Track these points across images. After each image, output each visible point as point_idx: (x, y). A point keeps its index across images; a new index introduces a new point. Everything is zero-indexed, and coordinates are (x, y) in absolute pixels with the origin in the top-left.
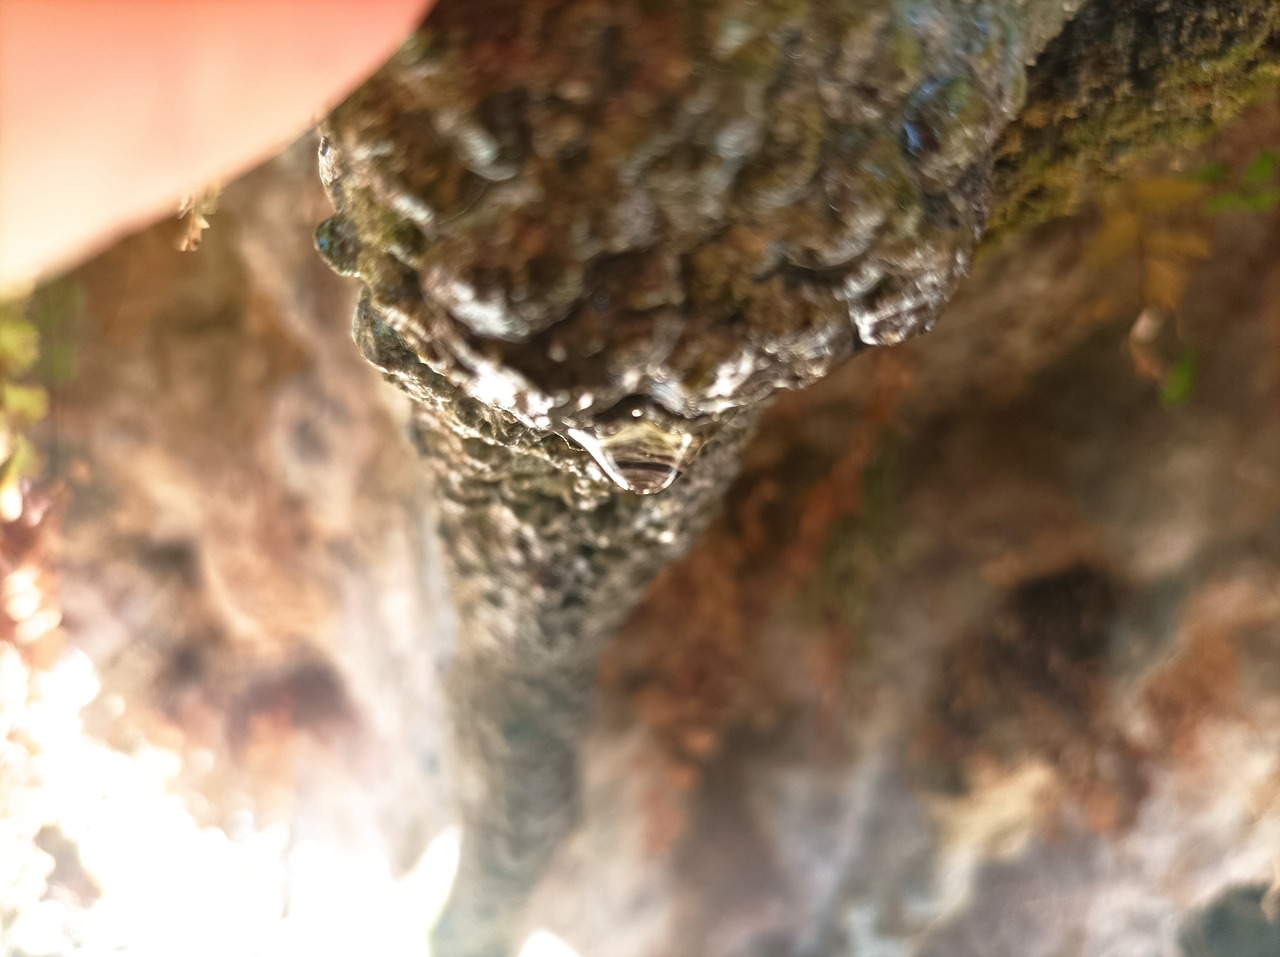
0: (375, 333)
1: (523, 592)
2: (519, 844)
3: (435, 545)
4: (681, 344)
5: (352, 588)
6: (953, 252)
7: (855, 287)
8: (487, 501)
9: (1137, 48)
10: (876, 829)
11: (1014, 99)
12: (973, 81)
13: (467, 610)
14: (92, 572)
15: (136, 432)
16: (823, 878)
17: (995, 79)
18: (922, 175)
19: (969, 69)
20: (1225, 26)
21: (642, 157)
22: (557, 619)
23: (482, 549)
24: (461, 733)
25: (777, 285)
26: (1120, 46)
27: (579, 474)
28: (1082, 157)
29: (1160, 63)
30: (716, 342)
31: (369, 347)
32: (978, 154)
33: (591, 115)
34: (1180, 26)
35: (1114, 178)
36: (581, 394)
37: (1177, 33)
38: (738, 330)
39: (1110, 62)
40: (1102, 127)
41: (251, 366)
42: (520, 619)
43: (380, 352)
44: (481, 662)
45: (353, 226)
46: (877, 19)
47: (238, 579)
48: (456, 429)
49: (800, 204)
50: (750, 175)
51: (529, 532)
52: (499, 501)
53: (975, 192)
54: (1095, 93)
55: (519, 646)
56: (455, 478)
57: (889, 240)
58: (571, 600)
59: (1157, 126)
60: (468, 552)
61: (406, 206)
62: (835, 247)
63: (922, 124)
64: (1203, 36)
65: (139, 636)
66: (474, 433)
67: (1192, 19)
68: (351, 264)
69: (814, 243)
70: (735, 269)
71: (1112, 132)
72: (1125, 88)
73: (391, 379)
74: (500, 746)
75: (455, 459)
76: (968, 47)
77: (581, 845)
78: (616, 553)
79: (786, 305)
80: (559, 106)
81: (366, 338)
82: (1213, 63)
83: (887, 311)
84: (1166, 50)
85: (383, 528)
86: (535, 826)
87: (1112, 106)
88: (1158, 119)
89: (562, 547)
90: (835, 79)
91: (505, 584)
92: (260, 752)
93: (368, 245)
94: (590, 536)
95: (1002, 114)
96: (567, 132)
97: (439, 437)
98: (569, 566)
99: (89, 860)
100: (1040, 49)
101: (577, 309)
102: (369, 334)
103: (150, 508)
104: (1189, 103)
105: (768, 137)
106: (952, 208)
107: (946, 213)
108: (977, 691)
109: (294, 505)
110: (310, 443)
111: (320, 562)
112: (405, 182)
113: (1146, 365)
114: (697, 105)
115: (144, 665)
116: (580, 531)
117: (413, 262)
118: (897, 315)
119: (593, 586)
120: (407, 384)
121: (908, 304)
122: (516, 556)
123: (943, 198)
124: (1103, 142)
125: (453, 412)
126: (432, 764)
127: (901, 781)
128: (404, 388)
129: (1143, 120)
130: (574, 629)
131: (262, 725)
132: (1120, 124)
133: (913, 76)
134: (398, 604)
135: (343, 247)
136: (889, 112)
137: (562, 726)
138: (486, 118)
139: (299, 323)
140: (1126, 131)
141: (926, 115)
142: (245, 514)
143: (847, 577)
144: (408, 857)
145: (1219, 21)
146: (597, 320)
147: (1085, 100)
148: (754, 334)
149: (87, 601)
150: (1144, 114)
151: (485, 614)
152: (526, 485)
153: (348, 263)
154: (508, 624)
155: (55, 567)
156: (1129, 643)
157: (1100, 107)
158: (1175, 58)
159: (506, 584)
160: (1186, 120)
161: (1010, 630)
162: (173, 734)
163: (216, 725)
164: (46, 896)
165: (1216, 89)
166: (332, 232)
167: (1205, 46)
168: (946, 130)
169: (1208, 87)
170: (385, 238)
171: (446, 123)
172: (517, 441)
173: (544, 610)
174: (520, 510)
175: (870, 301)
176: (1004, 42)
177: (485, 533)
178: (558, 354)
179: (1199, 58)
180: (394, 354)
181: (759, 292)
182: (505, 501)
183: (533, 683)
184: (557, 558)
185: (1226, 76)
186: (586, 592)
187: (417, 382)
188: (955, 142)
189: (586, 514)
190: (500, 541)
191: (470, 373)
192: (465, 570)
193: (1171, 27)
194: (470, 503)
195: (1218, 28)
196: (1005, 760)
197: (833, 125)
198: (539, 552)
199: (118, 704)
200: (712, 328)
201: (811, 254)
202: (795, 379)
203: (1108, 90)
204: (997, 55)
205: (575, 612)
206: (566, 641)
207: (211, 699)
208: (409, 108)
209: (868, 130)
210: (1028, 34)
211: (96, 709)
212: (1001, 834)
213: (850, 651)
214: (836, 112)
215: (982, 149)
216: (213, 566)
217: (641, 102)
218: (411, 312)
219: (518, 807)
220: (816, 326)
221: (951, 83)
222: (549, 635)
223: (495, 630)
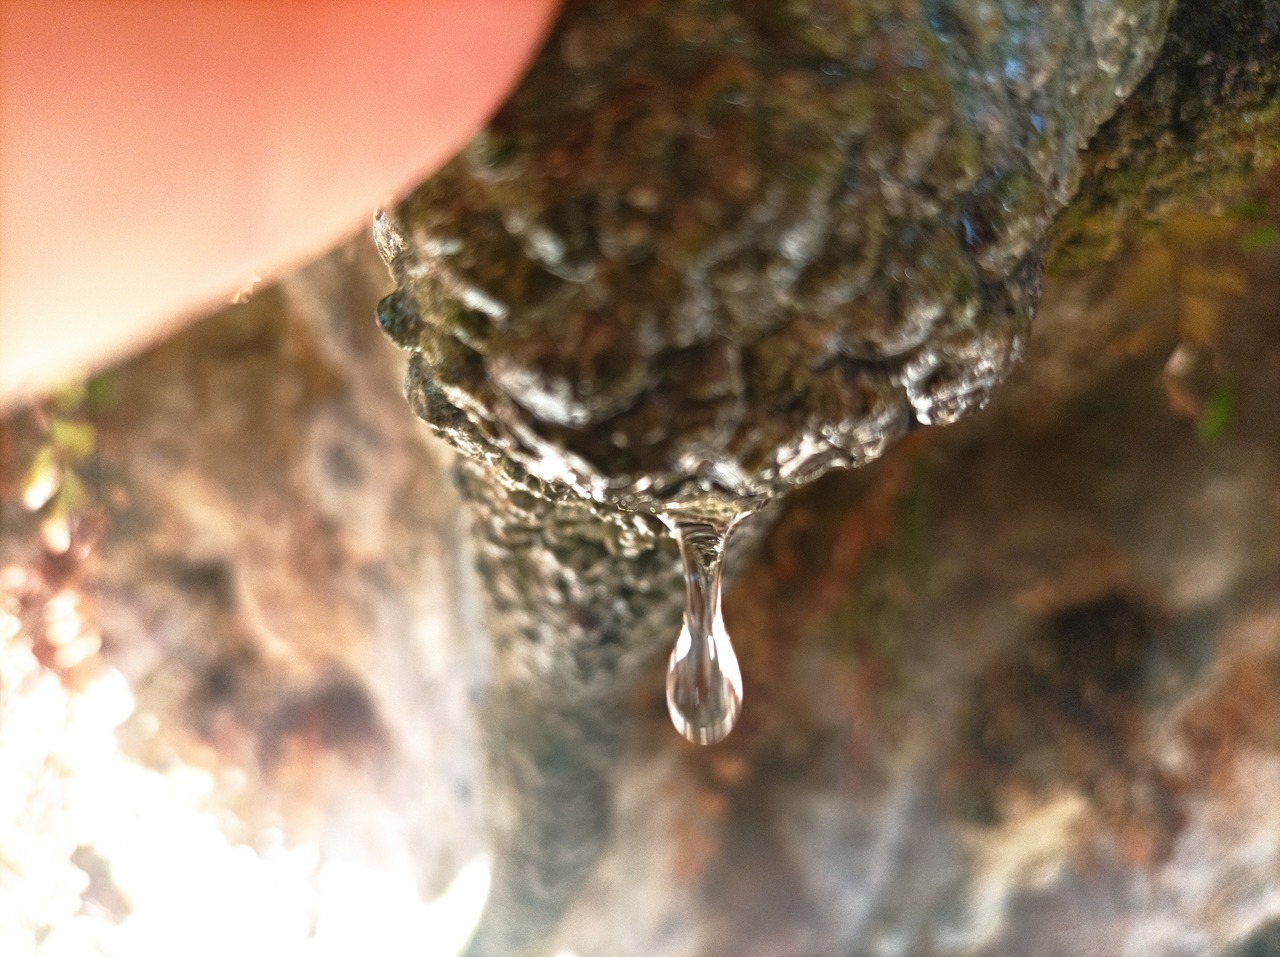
0: (426, 392)
1: (561, 629)
2: (550, 874)
3: (472, 579)
4: (742, 430)
5: (386, 613)
6: (1010, 338)
7: (912, 375)
8: (529, 545)
9: (1178, 100)
10: (907, 857)
11: (1068, 188)
12: (1030, 175)
13: (503, 643)
14: (127, 592)
15: (173, 455)
16: (853, 906)
17: (1051, 169)
18: (979, 267)
19: (1026, 161)
20: (1267, 78)
21: (708, 259)
22: (593, 655)
23: (521, 587)
24: (494, 762)
25: (837, 376)
26: (1161, 99)
27: (625, 527)
28: (1122, 206)
29: (1202, 114)
30: (776, 428)
31: (421, 405)
32: (1033, 241)
33: (660, 222)
34: (1221, 79)
35: (1156, 224)
36: (640, 477)
37: (1219, 85)
38: (797, 415)
39: (1152, 114)
40: (1143, 177)
41: (286, 391)
42: (557, 654)
43: (432, 410)
44: (515, 693)
45: (414, 302)
46: (937, 124)
47: (271, 601)
48: (503, 482)
49: (861, 299)
50: (814, 275)
51: (570, 575)
52: (540, 544)
53: (1030, 277)
54: (1136, 145)
55: (555, 680)
56: (498, 523)
57: (947, 331)
58: (610, 638)
59: (1199, 176)
60: (506, 588)
61: (474, 299)
62: (895, 339)
63: (979, 217)
64: (1245, 89)
65: (172, 656)
66: (522, 486)
67: (1234, 72)
68: (412, 340)
69: (875, 336)
70: (796, 361)
71: (1152, 182)
72: (1167, 139)
73: (441, 434)
74: (533, 775)
75: (499, 505)
76: (1024, 141)
77: (611, 870)
78: (656, 595)
79: (845, 394)
80: (628, 213)
81: (417, 396)
82: (1255, 114)
83: (943, 395)
84: (1208, 102)
85: (416, 554)
86: (567, 856)
87: (1152, 157)
88: (1200, 169)
89: (602, 589)
90: (897, 179)
91: (543, 620)
92: (290, 773)
93: (430, 326)
94: (630, 580)
95: (1056, 203)
96: (636, 236)
97: (484, 484)
98: (609, 606)
99: (120, 878)
100: (1093, 133)
101: (642, 399)
102: (421, 392)
103: (186, 530)
104: (1229, 153)
105: (831, 239)
106: (1008, 296)
107: (1003, 302)
108: (1010, 720)
109: (327, 528)
110: (344, 468)
111: (353, 585)
112: (472, 277)
113: (1180, 401)
114: (763, 214)
115: (177, 684)
116: (621, 574)
117: (479, 346)
118: (954, 398)
119: (632, 625)
120: (457, 440)
121: (964, 388)
122: (555, 596)
123: (1000, 286)
124: (1143, 191)
125: (502, 467)
126: (464, 792)
127: (931, 810)
128: (454, 443)
129: (1184, 170)
130: (610, 665)
131: (293, 746)
132: (1161, 174)
133: (971, 172)
134: (431, 631)
135: (404, 323)
136: (946, 207)
137: (595, 757)
138: (554, 221)
139: (334, 350)
140: (1166, 181)
141: (984, 208)
142: (279, 537)
143: (878, 606)
144: (439, 881)
145: (1261, 74)
146: (661, 409)
147: (1125, 151)
148: (813, 420)
149: (123, 621)
150: (1185, 164)
151: (521, 648)
152: (569, 531)
153: (409, 338)
154: (544, 658)
155: (91, 588)
156: (1165, 675)
157: (1141, 157)
158: (1216, 110)
159: (544, 622)
160: (1226, 168)
161: (1043, 659)
162: (206, 753)
163: (247, 745)
164: (81, 912)
165: (1258, 138)
166: (394, 308)
167: (1248, 98)
168: (1003, 222)
169: (1250, 137)
170: (450, 320)
171: (516, 224)
172: (565, 497)
173: (580, 649)
174: (562, 555)
175: (928, 385)
176: (1060, 134)
177: (525, 574)
178: (620, 440)
179: (1240, 110)
180: (445, 412)
181: (819, 383)
182: (547, 546)
183: (567, 714)
184: (595, 600)
185: (1269, 126)
186: (625, 631)
187: (466, 438)
188: (1012, 232)
189: (628, 560)
190: (540, 581)
191: (531, 453)
192: (502, 606)
193: (1212, 79)
194: (513, 547)
195: (1260, 80)
196: (1039, 790)
197: (892, 222)
198: (578, 593)
199: (151, 723)
200: (771, 415)
201: (870, 346)
202: (851, 459)
203: (1149, 141)
204: (1053, 146)
205: (613, 649)
206: (601, 676)
207: (243, 719)
208: (480, 207)
209: (927, 225)
210: (1081, 121)
211: (130, 727)
212: (1035, 863)
213: (882, 680)
214: (897, 210)
215: (1037, 237)
216: (247, 588)
217: (709, 208)
218: (473, 391)
219: (550, 835)
220: (874, 412)
221: (1009, 176)
222: (585, 670)
223: (531, 665)
